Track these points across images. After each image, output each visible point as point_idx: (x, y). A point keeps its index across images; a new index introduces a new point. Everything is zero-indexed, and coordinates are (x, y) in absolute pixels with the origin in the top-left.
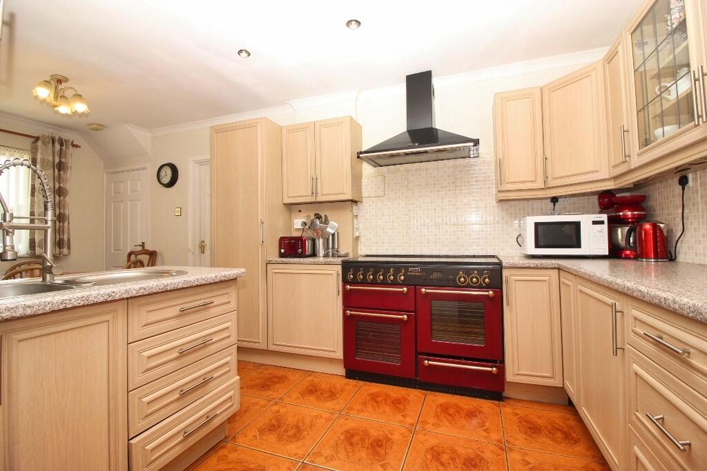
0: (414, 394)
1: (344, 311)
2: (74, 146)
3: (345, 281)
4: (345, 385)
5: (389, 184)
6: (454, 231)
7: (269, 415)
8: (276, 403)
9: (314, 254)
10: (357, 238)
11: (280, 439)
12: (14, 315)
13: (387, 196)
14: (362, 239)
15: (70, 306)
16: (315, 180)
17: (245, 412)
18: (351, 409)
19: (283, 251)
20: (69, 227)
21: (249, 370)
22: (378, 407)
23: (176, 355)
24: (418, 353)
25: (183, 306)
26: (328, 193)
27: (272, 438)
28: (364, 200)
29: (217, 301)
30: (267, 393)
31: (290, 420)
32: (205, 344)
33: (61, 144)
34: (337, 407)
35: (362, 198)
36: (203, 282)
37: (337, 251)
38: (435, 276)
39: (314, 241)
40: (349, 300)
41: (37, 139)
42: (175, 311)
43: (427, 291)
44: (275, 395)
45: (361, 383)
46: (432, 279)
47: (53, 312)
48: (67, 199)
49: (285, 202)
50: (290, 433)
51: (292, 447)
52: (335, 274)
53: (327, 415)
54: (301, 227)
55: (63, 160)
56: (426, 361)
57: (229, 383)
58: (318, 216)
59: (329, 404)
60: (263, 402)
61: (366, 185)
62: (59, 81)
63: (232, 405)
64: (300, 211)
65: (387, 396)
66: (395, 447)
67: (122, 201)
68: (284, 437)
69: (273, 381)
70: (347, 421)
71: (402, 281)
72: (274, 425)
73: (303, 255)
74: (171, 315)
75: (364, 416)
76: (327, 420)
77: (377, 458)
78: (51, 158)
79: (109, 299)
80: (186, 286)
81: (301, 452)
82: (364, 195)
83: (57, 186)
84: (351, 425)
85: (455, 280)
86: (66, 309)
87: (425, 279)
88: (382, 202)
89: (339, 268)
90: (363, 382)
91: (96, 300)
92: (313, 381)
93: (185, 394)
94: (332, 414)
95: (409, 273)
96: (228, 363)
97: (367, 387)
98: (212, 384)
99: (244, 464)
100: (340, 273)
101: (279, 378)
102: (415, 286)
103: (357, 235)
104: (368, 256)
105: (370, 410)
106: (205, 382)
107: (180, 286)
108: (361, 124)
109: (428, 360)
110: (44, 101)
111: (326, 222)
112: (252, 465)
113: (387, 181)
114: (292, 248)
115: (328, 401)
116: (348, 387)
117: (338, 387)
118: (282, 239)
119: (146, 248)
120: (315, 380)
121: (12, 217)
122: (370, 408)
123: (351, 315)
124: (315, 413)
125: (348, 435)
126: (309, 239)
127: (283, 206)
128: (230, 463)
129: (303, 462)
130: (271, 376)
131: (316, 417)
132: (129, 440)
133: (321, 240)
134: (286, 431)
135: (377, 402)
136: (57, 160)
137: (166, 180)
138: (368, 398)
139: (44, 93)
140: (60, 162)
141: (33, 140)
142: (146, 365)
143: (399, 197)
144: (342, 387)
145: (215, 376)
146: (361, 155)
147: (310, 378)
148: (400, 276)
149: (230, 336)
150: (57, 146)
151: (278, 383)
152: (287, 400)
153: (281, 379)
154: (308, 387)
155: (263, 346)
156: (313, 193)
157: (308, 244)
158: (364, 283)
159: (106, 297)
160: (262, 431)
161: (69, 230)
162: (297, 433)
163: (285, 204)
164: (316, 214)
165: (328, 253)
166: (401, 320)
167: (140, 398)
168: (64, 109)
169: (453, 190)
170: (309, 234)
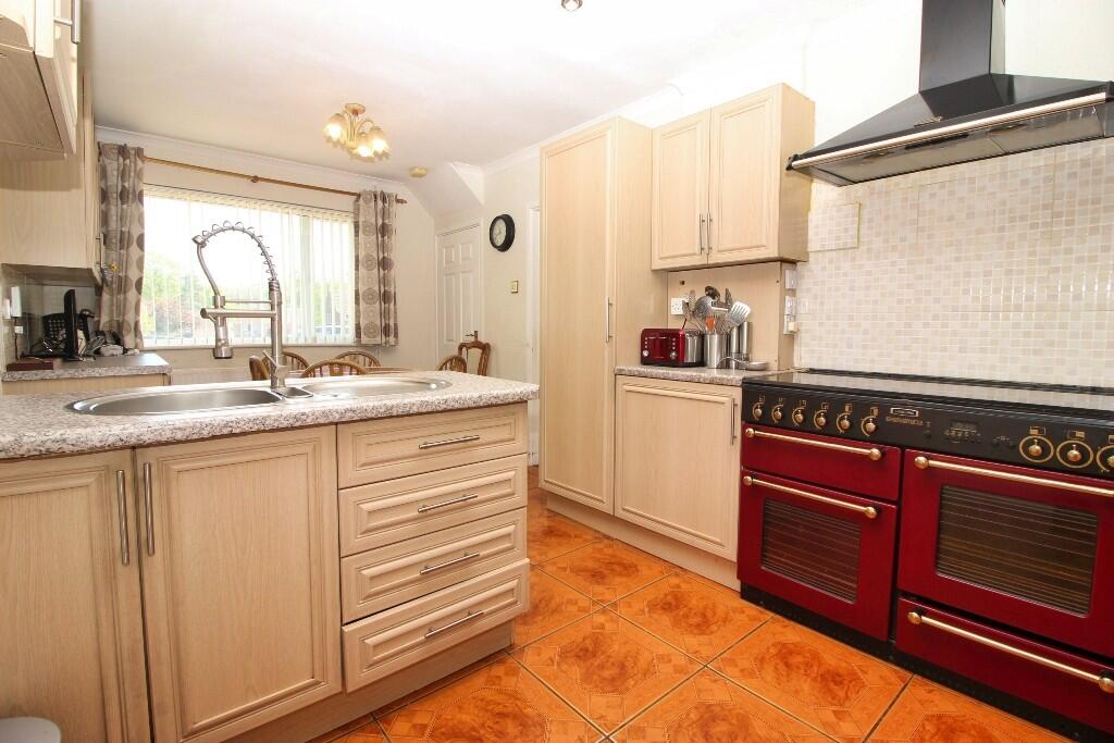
0: (877, 673)
1: (743, 474)
2: (398, 201)
3: (748, 420)
4: (735, 610)
5: (871, 220)
6: (1039, 326)
7: (587, 629)
8: (604, 611)
9: (701, 362)
10: (792, 336)
11: (587, 677)
12: (159, 438)
13: (863, 248)
14: (804, 337)
15: (238, 431)
16: (706, 222)
17: (553, 612)
18: (732, 662)
19: (646, 354)
20: (395, 309)
21: (586, 540)
22: (788, 675)
23: (415, 514)
24: (895, 592)
25: (427, 440)
26: (729, 246)
27: (576, 671)
28: (812, 258)
29: (485, 436)
30: (599, 589)
31: (616, 649)
32: (465, 501)
33: (384, 200)
34: (705, 651)
35: (807, 254)
36: (457, 406)
37: (747, 359)
38: (959, 431)
39: (702, 337)
40: (754, 455)
41: (359, 196)
42: (412, 447)
43: (932, 462)
44: (608, 595)
45: (770, 615)
46: (949, 438)
47: (214, 437)
48: (392, 272)
49: (653, 268)
50: (607, 673)
51: (600, 702)
52: (729, 406)
53: (680, 660)
54: (681, 312)
55: (387, 221)
56: (915, 615)
57: (508, 568)
58: (712, 293)
59: (692, 641)
60: (584, 602)
61: (817, 227)
62: (356, 112)
63: (515, 603)
64: (683, 283)
65: (816, 656)
66: (864, 692)
67: (453, 274)
68: (595, 677)
69: (613, 570)
70: (714, 686)
71: (871, 433)
72: (587, 650)
73: (679, 363)
74: (407, 453)
75: (750, 685)
76: (679, 670)
77: (829, 699)
78: (373, 220)
79: (298, 424)
80: (424, 411)
81: (611, 716)
82: (813, 245)
83: (381, 257)
84: (718, 695)
85: (1015, 447)
86: (231, 435)
87: (929, 436)
88: (853, 259)
89: (737, 394)
90: (772, 614)
91: (276, 425)
92: (678, 586)
93: (431, 574)
94: (691, 661)
95: (888, 419)
96: (509, 535)
97: (777, 627)
98: (476, 566)
99: (519, 703)
100: (739, 401)
101: (625, 567)
102: (903, 448)
103: (791, 326)
104: (812, 371)
105: (769, 678)
106: (468, 560)
107: (415, 409)
108: (812, 98)
109: (922, 612)
110: (337, 143)
111: (728, 303)
112: (529, 709)
113: (865, 214)
114: (662, 348)
115: (691, 632)
116: (738, 616)
117: (721, 610)
118: (646, 333)
119: (479, 339)
120: (683, 586)
121: (224, 301)
122: (769, 673)
123: (753, 485)
124: (663, 650)
125: (706, 716)
126: (692, 333)
127: (650, 276)
128: (500, 692)
129: (607, 738)
130: (613, 560)
131: (661, 658)
132: (342, 625)
133: (716, 337)
134: (602, 667)
135: (787, 665)
136: (380, 222)
137: (500, 240)
138: (773, 651)
139: (335, 131)
140: (383, 225)
141: (354, 197)
142: (368, 522)
143: (894, 248)
144: (727, 613)
145: (482, 553)
146: (795, 163)
147: (674, 581)
148: (868, 421)
149: (513, 494)
150: (380, 203)
151: (620, 575)
152: (622, 610)
153: (628, 569)
154: (666, 595)
155: (606, 508)
156: (702, 249)
157: (692, 345)
158: (785, 426)
159: (291, 421)
160: (564, 654)
161: (395, 312)
162: (618, 676)
163: (655, 271)
164: (708, 289)
165: (728, 361)
166: (862, 515)
167: (360, 569)
168: (364, 151)
169: (1045, 224)
170: (696, 324)
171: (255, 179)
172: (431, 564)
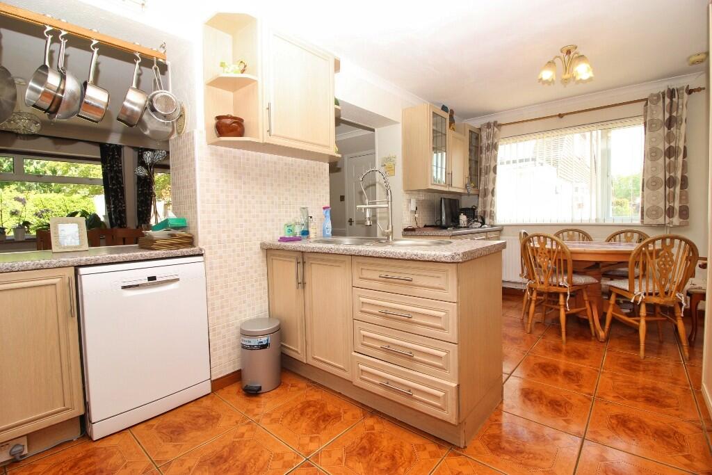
171: (561, 116)
172: (391, 346)
